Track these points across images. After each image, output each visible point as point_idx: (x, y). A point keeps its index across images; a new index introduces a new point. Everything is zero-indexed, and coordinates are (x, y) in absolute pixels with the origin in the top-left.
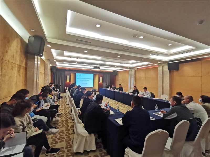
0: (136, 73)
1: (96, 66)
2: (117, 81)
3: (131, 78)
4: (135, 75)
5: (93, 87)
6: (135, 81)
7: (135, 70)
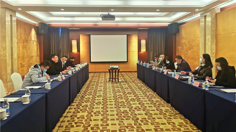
0: (218, 21)
2: (180, 47)
3: (205, 36)
4: (216, 28)
5: (127, 62)
6: (215, 42)
7: (214, 15)
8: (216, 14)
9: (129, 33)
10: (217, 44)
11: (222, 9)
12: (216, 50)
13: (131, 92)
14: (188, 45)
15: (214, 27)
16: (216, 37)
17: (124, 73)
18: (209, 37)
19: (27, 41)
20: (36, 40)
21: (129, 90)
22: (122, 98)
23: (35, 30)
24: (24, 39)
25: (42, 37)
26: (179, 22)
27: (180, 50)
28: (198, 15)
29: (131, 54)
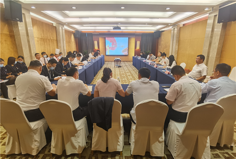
0: (181, 32)
1: (116, 25)
2: (160, 46)
3: (173, 41)
4: (179, 36)
5: (128, 55)
6: (178, 45)
7: (179, 28)
8: (180, 27)
9: (130, 37)
10: (179, 46)
11: (184, 25)
12: (178, 49)
13: (130, 75)
14: (164, 46)
15: (178, 35)
16: (179, 41)
17: (126, 62)
18: (175, 41)
19: (70, 43)
20: (74, 41)
21: (129, 74)
22: (125, 78)
23: (73, 35)
24: (68, 41)
25: (77, 39)
26: (160, 30)
27: (160, 48)
28: (171, 27)
29: (130, 50)
